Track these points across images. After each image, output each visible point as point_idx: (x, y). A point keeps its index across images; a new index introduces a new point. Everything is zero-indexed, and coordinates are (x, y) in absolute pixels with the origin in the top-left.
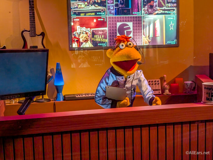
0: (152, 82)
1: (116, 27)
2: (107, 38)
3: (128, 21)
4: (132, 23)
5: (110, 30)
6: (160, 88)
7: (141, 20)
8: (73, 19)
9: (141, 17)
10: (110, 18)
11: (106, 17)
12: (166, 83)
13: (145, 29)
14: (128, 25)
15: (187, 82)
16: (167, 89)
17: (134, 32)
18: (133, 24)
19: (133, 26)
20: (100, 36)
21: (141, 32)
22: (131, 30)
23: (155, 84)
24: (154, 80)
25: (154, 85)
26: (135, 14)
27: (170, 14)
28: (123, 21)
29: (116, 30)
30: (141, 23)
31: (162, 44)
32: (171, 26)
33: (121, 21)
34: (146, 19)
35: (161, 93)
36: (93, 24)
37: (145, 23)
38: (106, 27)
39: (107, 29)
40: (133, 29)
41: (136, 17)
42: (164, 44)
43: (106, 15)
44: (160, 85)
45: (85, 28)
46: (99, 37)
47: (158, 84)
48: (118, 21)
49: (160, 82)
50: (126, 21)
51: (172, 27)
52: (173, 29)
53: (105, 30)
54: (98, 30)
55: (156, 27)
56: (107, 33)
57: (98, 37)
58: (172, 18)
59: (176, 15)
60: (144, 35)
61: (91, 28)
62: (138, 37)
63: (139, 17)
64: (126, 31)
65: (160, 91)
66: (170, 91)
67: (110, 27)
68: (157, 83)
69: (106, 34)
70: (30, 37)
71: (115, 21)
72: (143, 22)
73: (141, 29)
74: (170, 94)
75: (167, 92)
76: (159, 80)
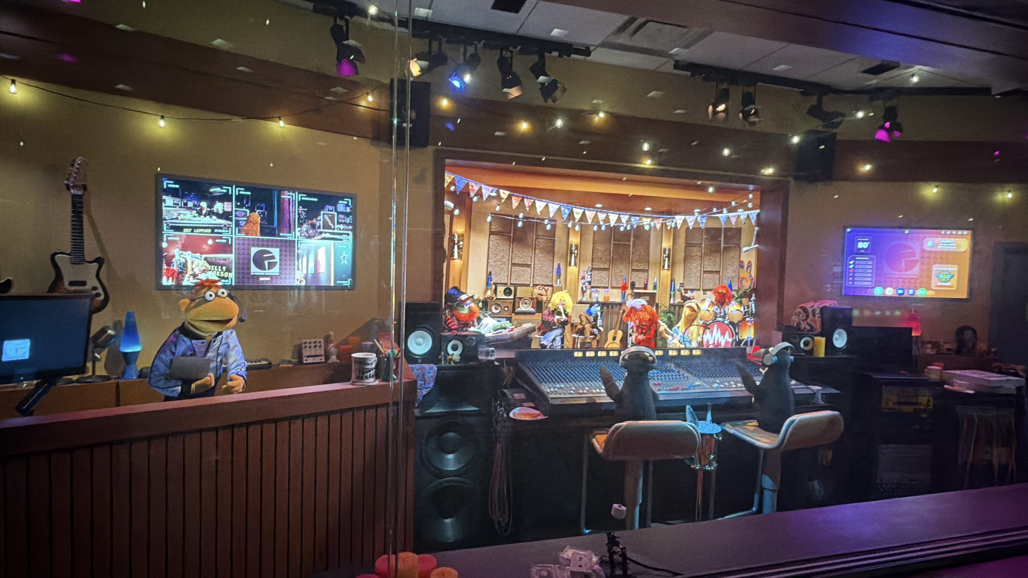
0: (310, 343)
1: (249, 254)
2: (231, 272)
3: (272, 246)
4: (278, 249)
5: (238, 258)
6: (323, 352)
7: (294, 247)
8: (167, 237)
9: (294, 241)
10: (239, 239)
11: (232, 238)
12: (332, 345)
13: (300, 260)
14: (271, 253)
15: (366, 343)
16: (332, 355)
17: (280, 264)
18: (281, 251)
19: (281, 255)
20: (220, 267)
21: (294, 265)
22: (277, 259)
23: (315, 346)
24: (313, 340)
25: (313, 349)
26: (285, 237)
27: (341, 240)
28: (263, 246)
29: (249, 259)
30: (294, 251)
31: (329, 285)
32: (344, 258)
33: (258, 246)
34: (302, 245)
35: (323, 360)
36: (206, 248)
37: (300, 251)
38: (232, 253)
39: (232, 256)
40: (281, 260)
41: (286, 241)
42: (332, 284)
43: (232, 234)
44: (323, 348)
45: (190, 252)
46: (218, 268)
47: (320, 346)
48: (254, 246)
49: (323, 344)
50: (268, 246)
51: (344, 260)
52: (346, 263)
53: (229, 259)
54: (215, 258)
55: (319, 258)
56: (232, 262)
57: (214, 268)
58: (345, 247)
59: (351, 242)
60: (298, 269)
61: (201, 254)
62: (288, 272)
63: (290, 241)
64: (269, 263)
65: (323, 358)
66: (338, 357)
67: (239, 254)
68: (318, 345)
69: (231, 265)
70: (70, 265)
71: (248, 245)
72: (298, 249)
73: (294, 260)
74: (338, 361)
75: (334, 358)
76: (322, 340)
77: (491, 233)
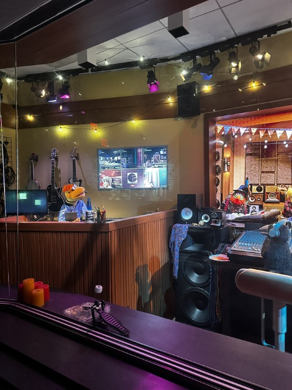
2: (121, 183)
3: (135, 172)
8: (101, 171)
9: (143, 169)
10: (123, 170)
17: (138, 179)
19: (138, 175)
20: (117, 181)
22: (137, 177)
27: (162, 167)
29: (127, 178)
33: (130, 172)
36: (113, 174)
37: (145, 173)
41: (140, 169)
42: (159, 187)
43: (121, 168)
45: (107, 176)
51: (164, 176)
54: (116, 178)
55: (153, 176)
58: (164, 170)
59: (166, 167)
61: (111, 177)
62: (141, 182)
67: (123, 176)
69: (121, 180)
71: (126, 172)
77: (247, 155)
